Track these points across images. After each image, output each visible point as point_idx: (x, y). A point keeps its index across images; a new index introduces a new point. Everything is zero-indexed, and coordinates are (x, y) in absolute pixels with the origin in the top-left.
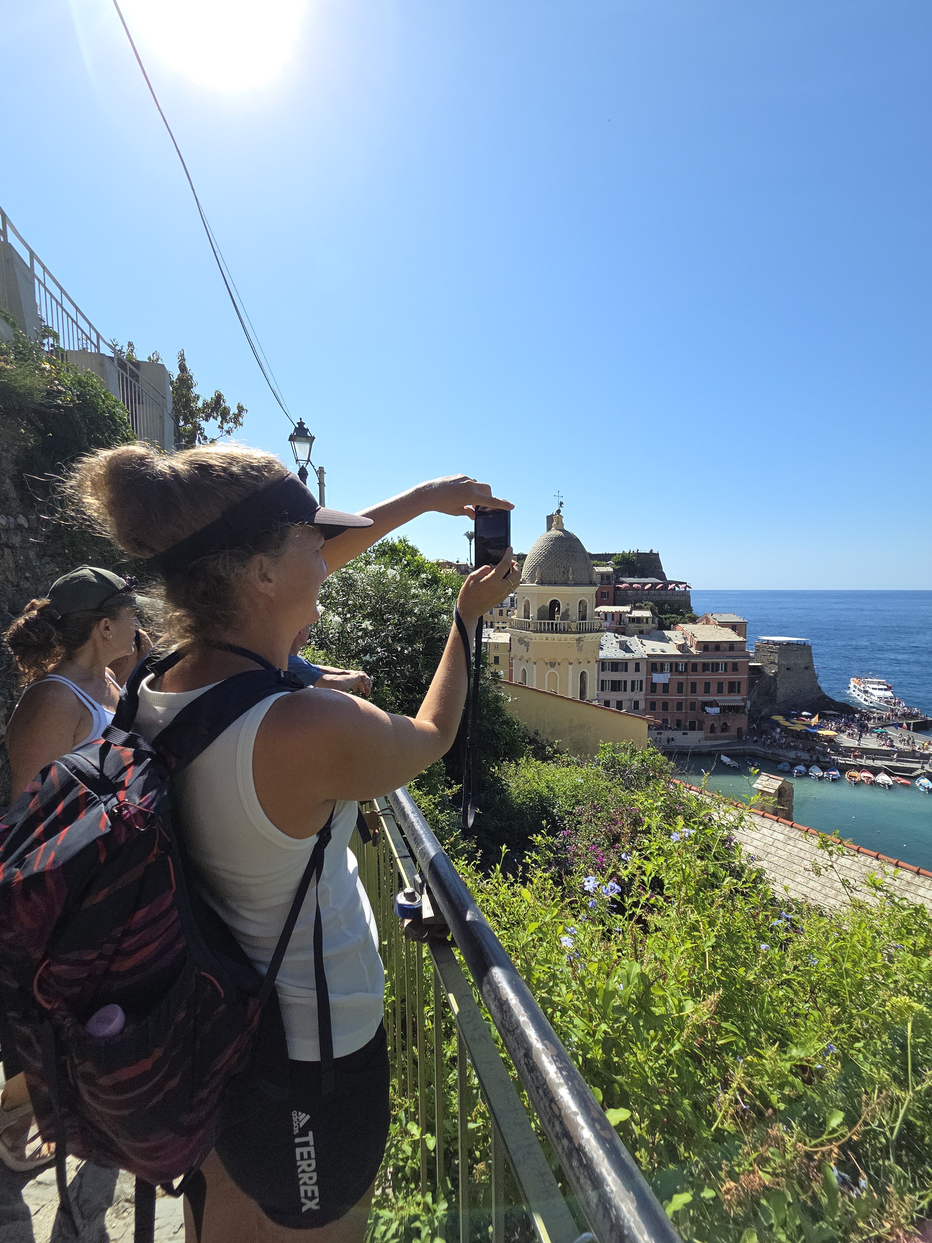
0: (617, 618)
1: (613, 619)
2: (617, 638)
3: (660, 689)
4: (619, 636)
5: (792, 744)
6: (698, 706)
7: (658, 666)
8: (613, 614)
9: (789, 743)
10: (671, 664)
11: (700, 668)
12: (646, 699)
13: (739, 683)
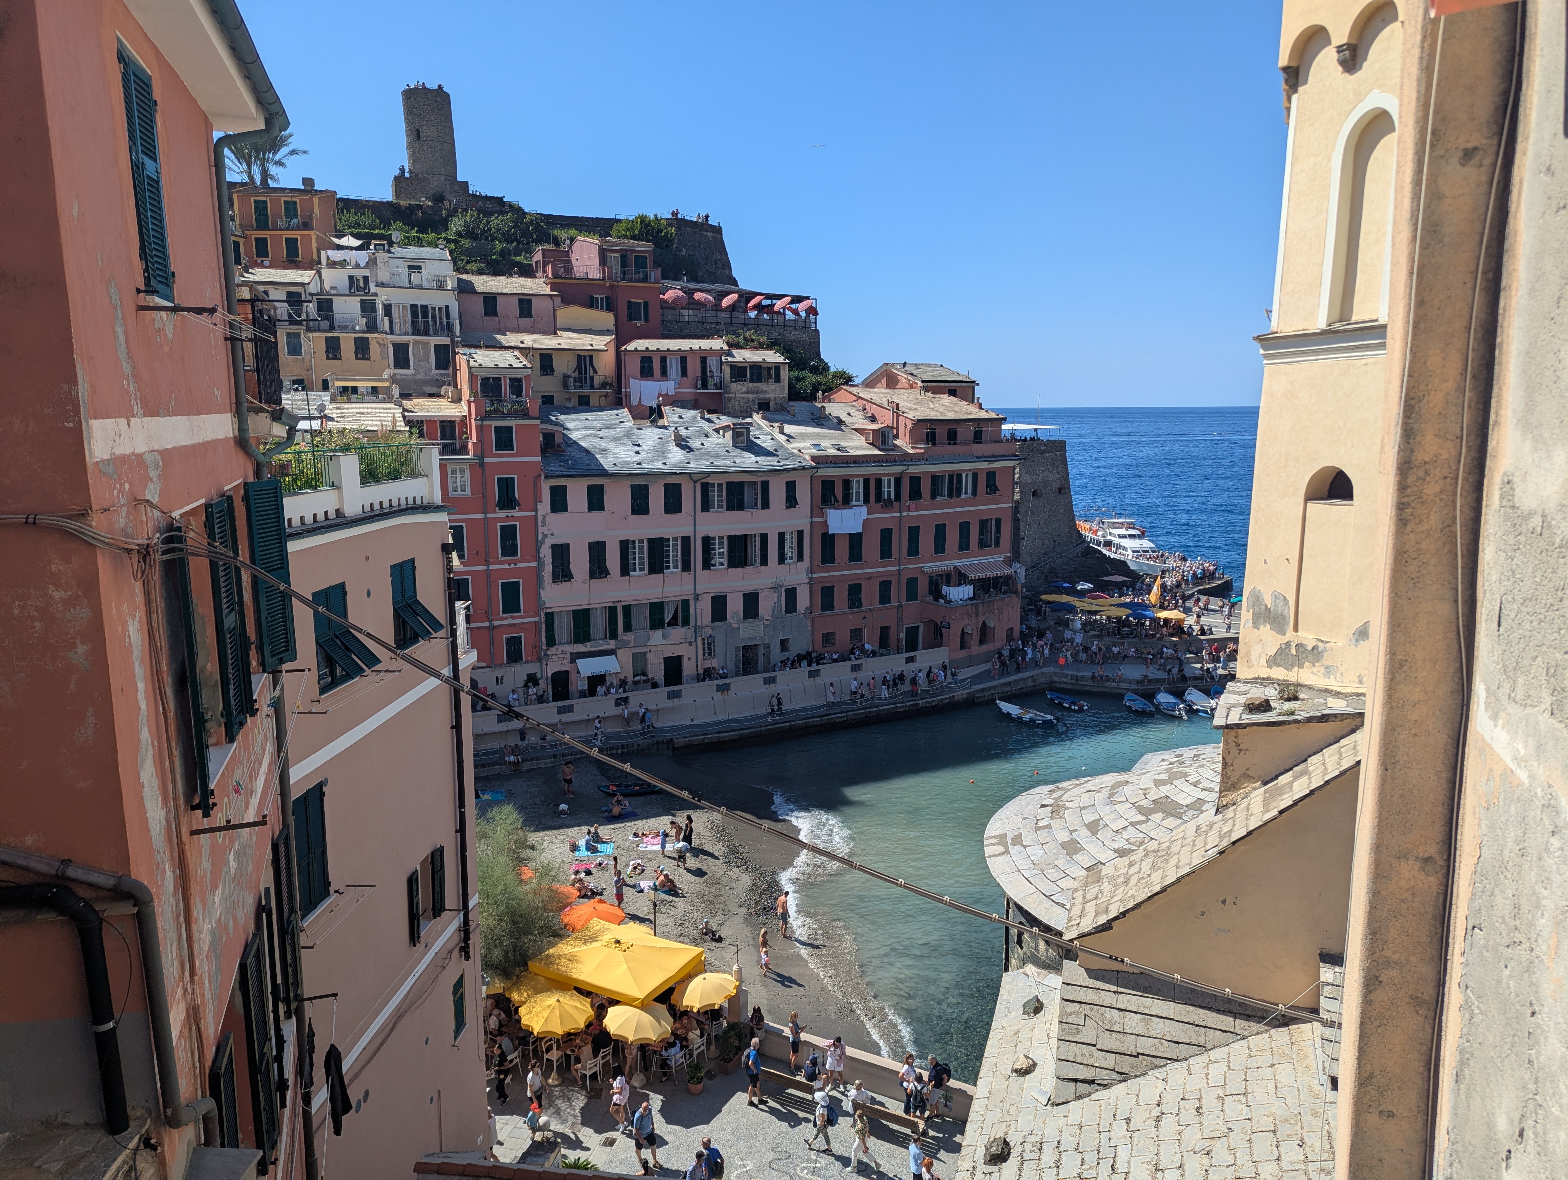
0: (694, 368)
1: (684, 373)
2: (710, 421)
3: (842, 550)
4: (714, 417)
5: (1115, 650)
6: (923, 586)
7: (839, 491)
8: (683, 358)
9: (1109, 649)
10: (867, 482)
11: (926, 488)
12: (812, 582)
13: (998, 521)
